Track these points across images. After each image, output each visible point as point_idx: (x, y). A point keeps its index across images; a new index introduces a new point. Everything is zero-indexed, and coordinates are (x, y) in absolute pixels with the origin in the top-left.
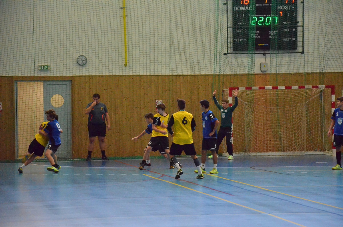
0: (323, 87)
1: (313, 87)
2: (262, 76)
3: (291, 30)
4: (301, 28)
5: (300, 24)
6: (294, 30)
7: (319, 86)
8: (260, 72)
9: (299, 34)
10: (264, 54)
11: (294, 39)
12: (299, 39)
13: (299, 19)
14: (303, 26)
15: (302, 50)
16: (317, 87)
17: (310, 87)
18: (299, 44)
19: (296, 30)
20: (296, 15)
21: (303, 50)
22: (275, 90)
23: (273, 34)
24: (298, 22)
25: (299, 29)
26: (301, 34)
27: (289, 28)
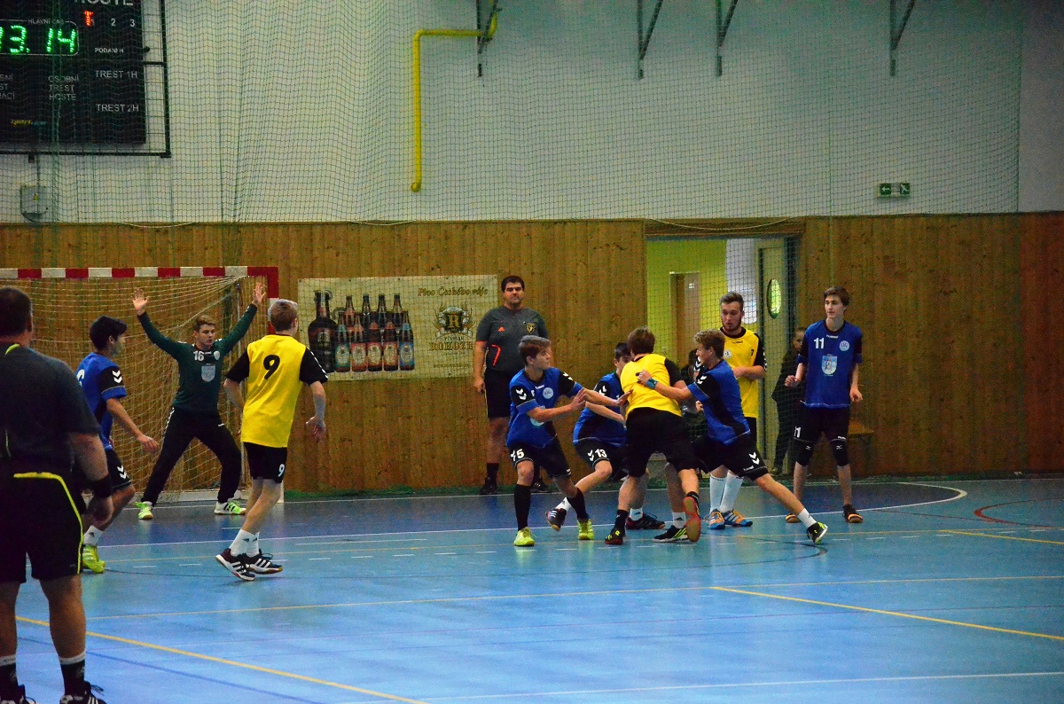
0: (237, 272)
1: (207, 272)
2: (26, 232)
3: (125, 77)
4: (160, 70)
5: (156, 55)
6: (134, 74)
7: (228, 268)
8: (19, 219)
9: (153, 90)
10: (32, 157)
11: (135, 108)
12: (154, 107)
13: (151, 39)
14: (164, 64)
15: (165, 147)
16: (220, 273)
17: (197, 271)
18: (155, 124)
19: (141, 76)
20: (139, 25)
21: (168, 146)
22: (73, 282)
23: (61, 88)
24: (148, 49)
25: (153, 75)
26: (161, 89)
27: (118, 67)
